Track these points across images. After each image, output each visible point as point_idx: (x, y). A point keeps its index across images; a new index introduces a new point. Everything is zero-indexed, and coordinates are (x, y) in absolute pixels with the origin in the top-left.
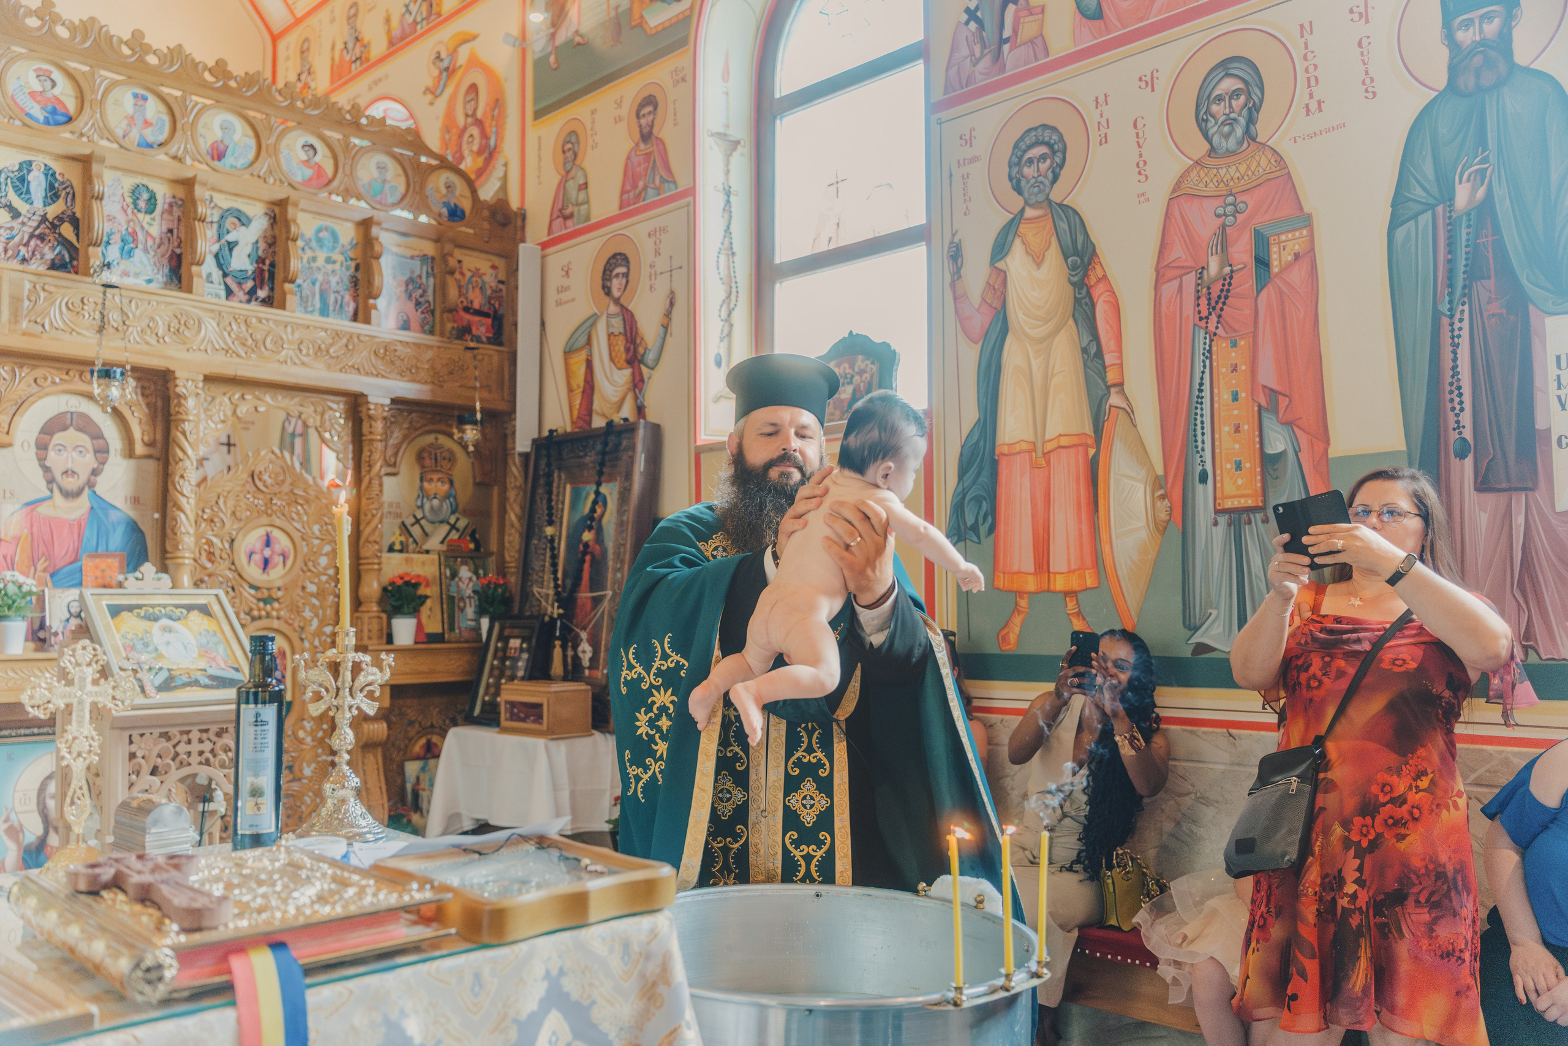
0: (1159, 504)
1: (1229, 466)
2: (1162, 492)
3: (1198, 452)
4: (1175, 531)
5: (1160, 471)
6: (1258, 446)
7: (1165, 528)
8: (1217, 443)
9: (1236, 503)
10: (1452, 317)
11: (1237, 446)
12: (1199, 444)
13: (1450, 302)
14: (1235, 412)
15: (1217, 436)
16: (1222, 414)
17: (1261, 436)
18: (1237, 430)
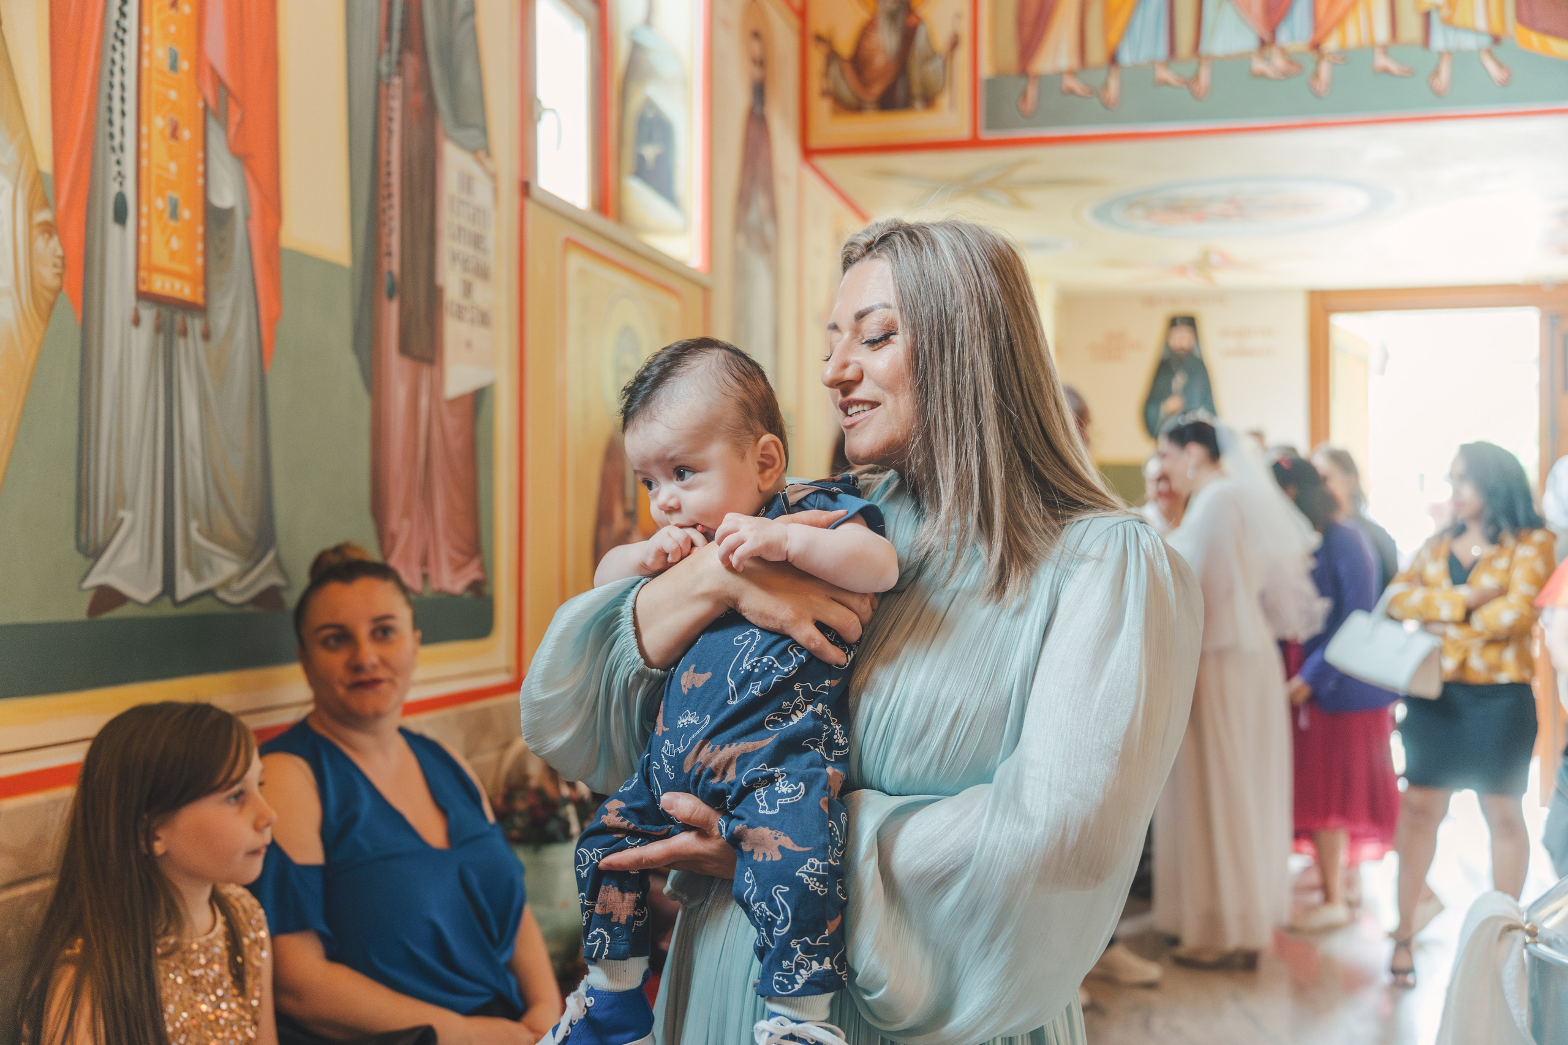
0: (40, 242)
1: (160, 203)
2: (45, 215)
3: (113, 149)
4: (67, 317)
5: (46, 165)
6: (200, 181)
7: (51, 306)
8: (144, 145)
9: (168, 286)
10: (388, 85)
11: (173, 167)
12: (116, 130)
13: (389, 63)
14: (173, 95)
15: (144, 130)
16: (155, 87)
17: (205, 161)
18: (174, 134)
